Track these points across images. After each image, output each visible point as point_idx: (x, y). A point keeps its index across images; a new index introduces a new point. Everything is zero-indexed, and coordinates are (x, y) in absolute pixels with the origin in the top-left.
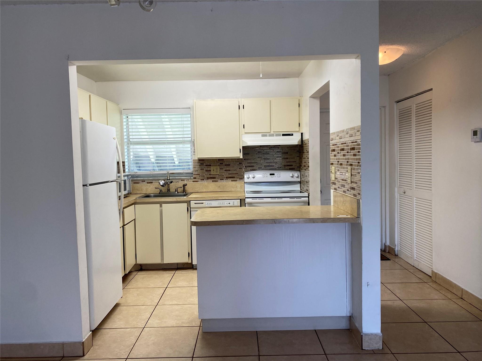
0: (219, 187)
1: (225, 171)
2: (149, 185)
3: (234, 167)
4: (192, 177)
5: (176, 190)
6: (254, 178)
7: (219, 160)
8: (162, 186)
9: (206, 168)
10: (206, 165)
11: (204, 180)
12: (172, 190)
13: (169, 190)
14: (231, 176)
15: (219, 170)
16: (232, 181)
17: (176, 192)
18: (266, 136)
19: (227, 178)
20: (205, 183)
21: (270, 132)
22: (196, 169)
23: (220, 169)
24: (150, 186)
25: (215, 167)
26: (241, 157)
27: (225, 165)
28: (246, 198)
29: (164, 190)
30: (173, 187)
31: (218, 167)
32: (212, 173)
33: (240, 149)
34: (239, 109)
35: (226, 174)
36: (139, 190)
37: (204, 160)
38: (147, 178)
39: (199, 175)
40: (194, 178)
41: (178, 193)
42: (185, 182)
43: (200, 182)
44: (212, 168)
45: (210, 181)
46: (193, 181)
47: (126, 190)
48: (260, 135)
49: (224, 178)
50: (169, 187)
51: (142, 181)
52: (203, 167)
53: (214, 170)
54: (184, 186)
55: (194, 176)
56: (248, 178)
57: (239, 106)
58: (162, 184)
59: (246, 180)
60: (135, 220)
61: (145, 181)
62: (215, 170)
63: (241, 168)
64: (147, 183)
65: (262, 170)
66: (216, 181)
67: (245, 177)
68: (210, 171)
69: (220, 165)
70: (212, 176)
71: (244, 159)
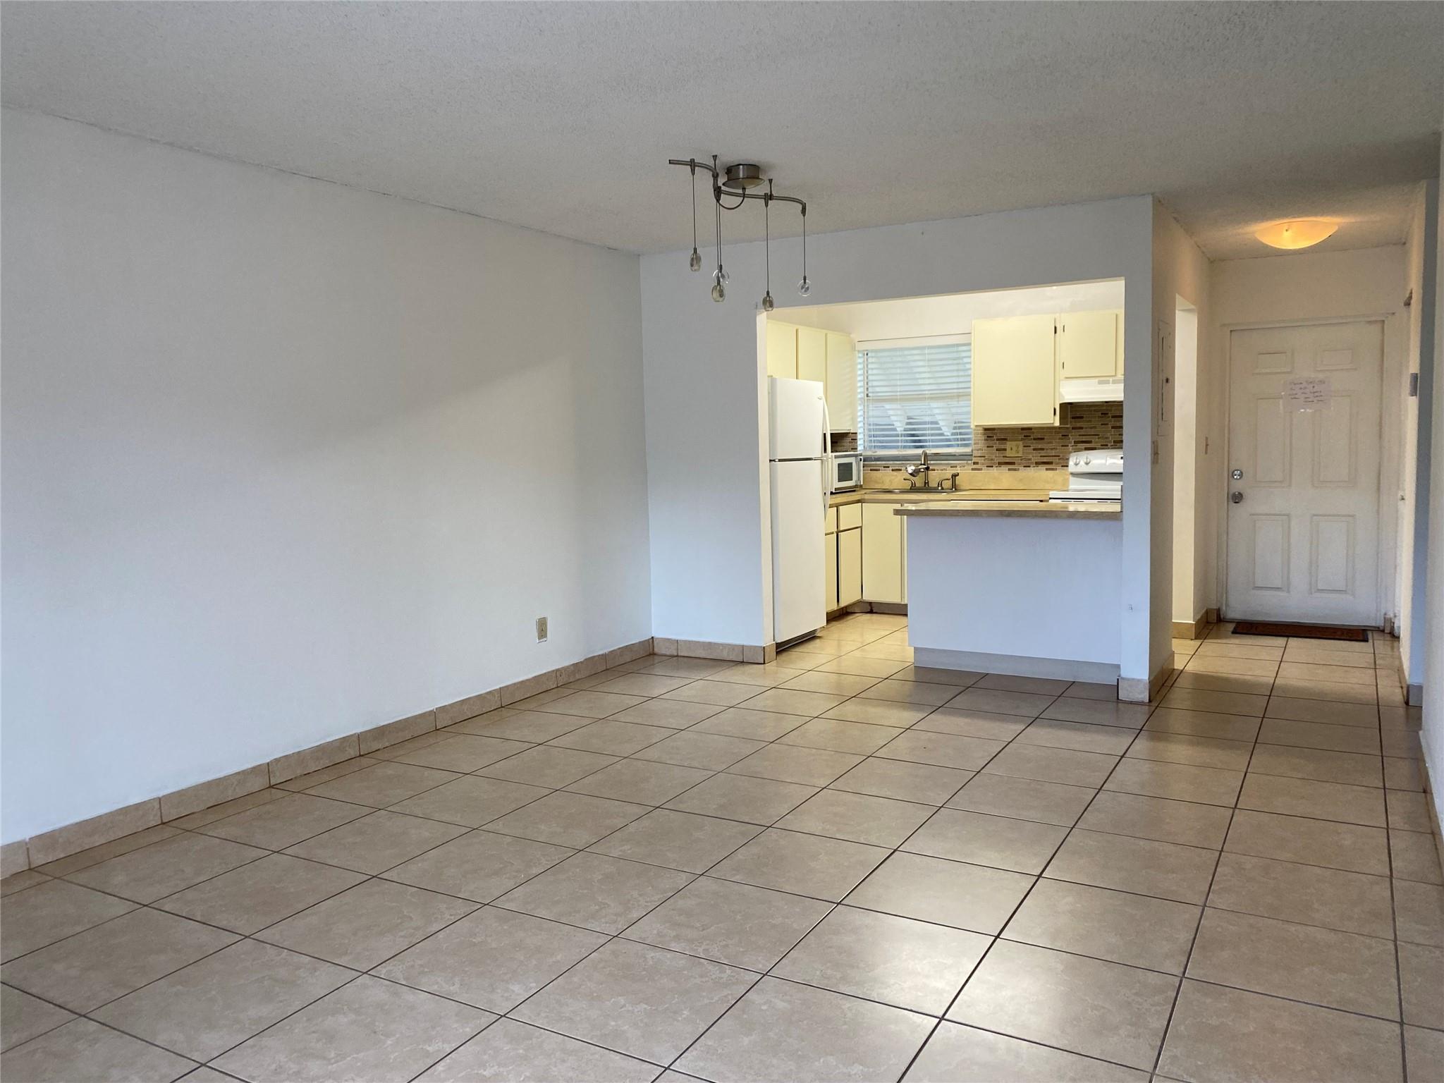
0: (1021, 480)
1: (1034, 450)
2: (895, 473)
3: (1051, 443)
4: (969, 462)
5: (940, 484)
6: (1087, 464)
7: (1023, 429)
8: (911, 474)
9: (997, 445)
10: (997, 440)
11: (992, 467)
12: (933, 484)
13: (926, 483)
14: (1045, 460)
15: (1021, 448)
16: (1047, 469)
17: (940, 488)
18: (1108, 382)
19: (1037, 464)
20: (995, 471)
21: (1114, 374)
22: (979, 446)
23: (1024, 446)
24: (896, 475)
25: (1014, 443)
26: (1057, 424)
27: (1034, 439)
28: (1050, 498)
29: (919, 481)
30: (934, 478)
31: (1021, 443)
32: (1008, 453)
33: (1055, 410)
34: (1055, 332)
35: (1035, 457)
36: (878, 483)
37: (994, 429)
38: (892, 462)
39: (984, 457)
40: (974, 463)
41: (942, 489)
42: (958, 470)
43: (985, 471)
44: (1008, 445)
45: (1005, 468)
46: (973, 469)
47: (852, 480)
48: (1097, 380)
49: (1032, 463)
50: (926, 477)
51: (884, 467)
52: (991, 443)
53: (1011, 449)
54: (955, 476)
55: (975, 460)
56: (1076, 464)
57: (1055, 328)
58: (910, 471)
59: (1072, 467)
60: (861, 527)
61: (889, 467)
62: (1014, 449)
63: (1066, 446)
64: (893, 470)
65: (1109, 448)
66: (1015, 470)
67: (1071, 463)
68: (1005, 450)
69: (1025, 440)
70: (1007, 460)
71: (1067, 428)
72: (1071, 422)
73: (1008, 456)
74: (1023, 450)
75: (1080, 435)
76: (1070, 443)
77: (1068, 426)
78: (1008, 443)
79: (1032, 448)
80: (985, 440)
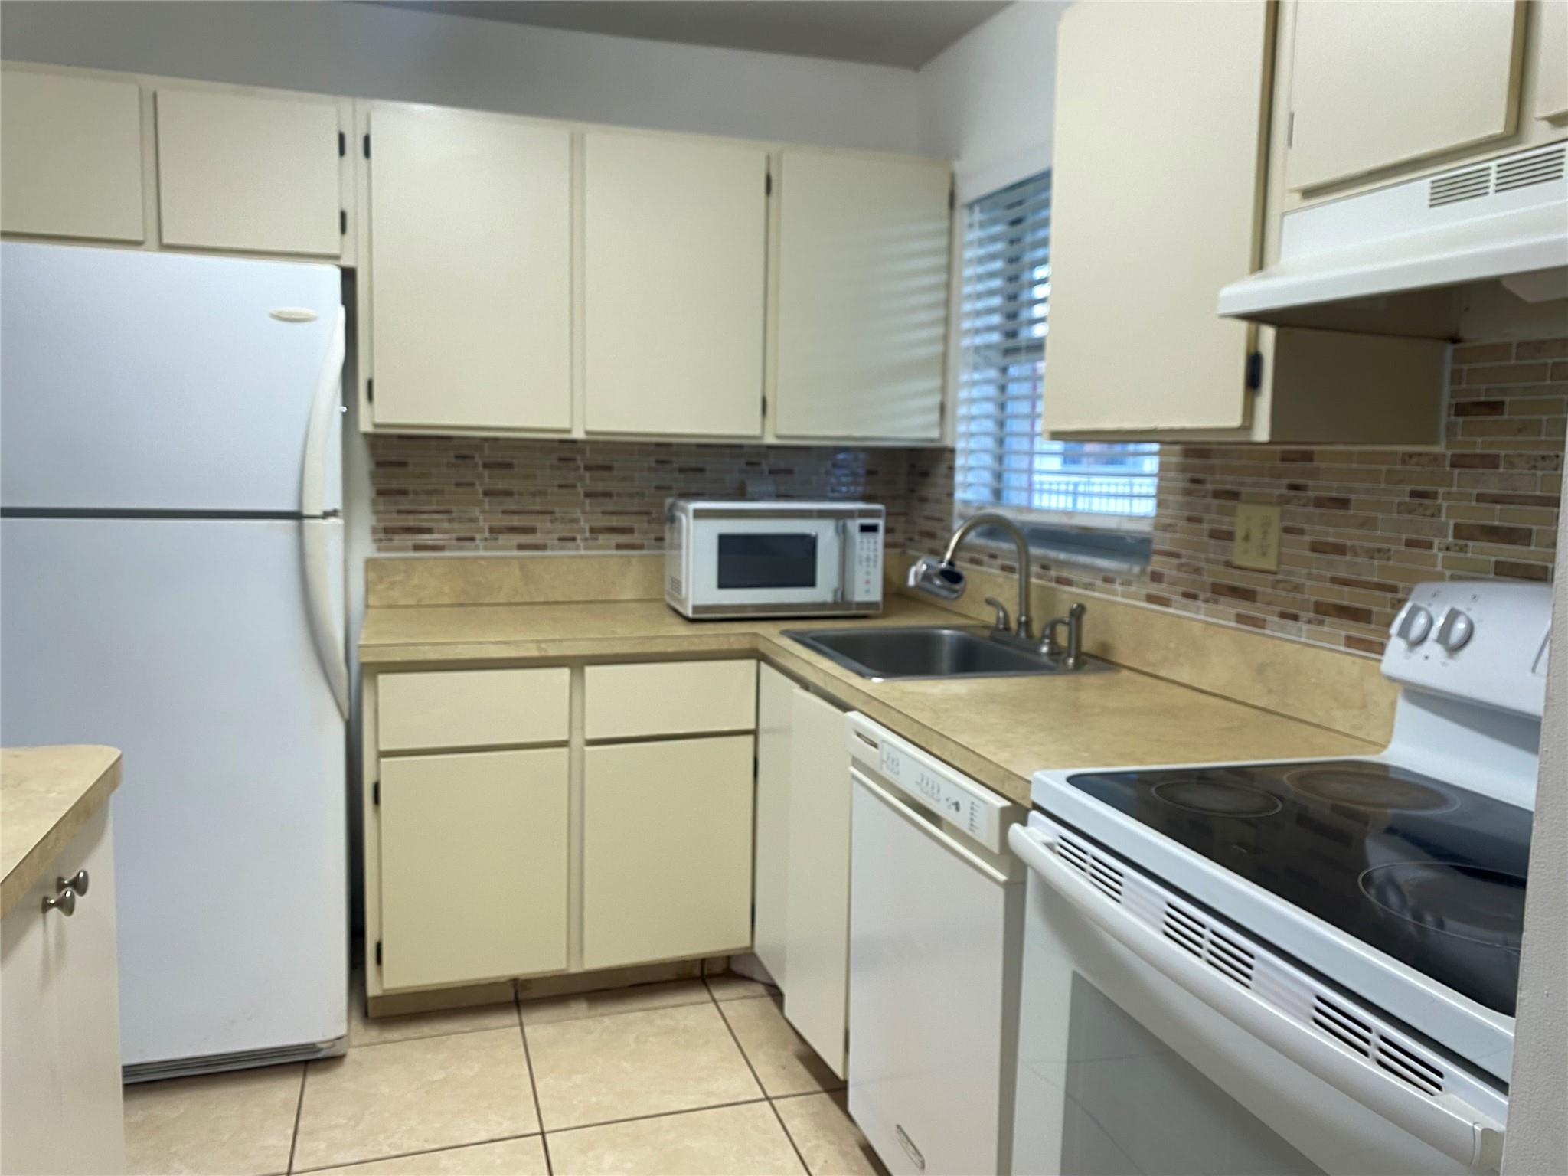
1: (1315, 548)
4: (1145, 570)
6: (1454, 649)
9: (1213, 514)
10: (1214, 494)
11: (1196, 598)
13: (1022, 626)
14: (1347, 597)
15: (1275, 535)
16: (1346, 640)
17: (1045, 650)
19: (1325, 611)
20: (1203, 617)
23: (1287, 530)
24: (1001, 586)
25: (1258, 512)
31: (1273, 513)
32: (1243, 554)
35: (1320, 580)
39: (1177, 556)
41: (1051, 653)
42: (1118, 596)
43: (1180, 610)
44: (1241, 518)
45: (1230, 608)
48: (1421, 187)
49: (1306, 605)
52: (1198, 504)
53: (1249, 535)
54: (1074, 613)
55: (1156, 564)
56: (1414, 644)
62: (1257, 534)
66: (1255, 622)
68: (1229, 536)
69: (1288, 502)
70: (1236, 580)
71: (1436, 459)
72: (1450, 429)
73: (1238, 562)
74: (1281, 544)
75: (1480, 498)
76: (1441, 531)
77: (1438, 449)
78: (1243, 510)
79: (1307, 538)
80: (1187, 493)
